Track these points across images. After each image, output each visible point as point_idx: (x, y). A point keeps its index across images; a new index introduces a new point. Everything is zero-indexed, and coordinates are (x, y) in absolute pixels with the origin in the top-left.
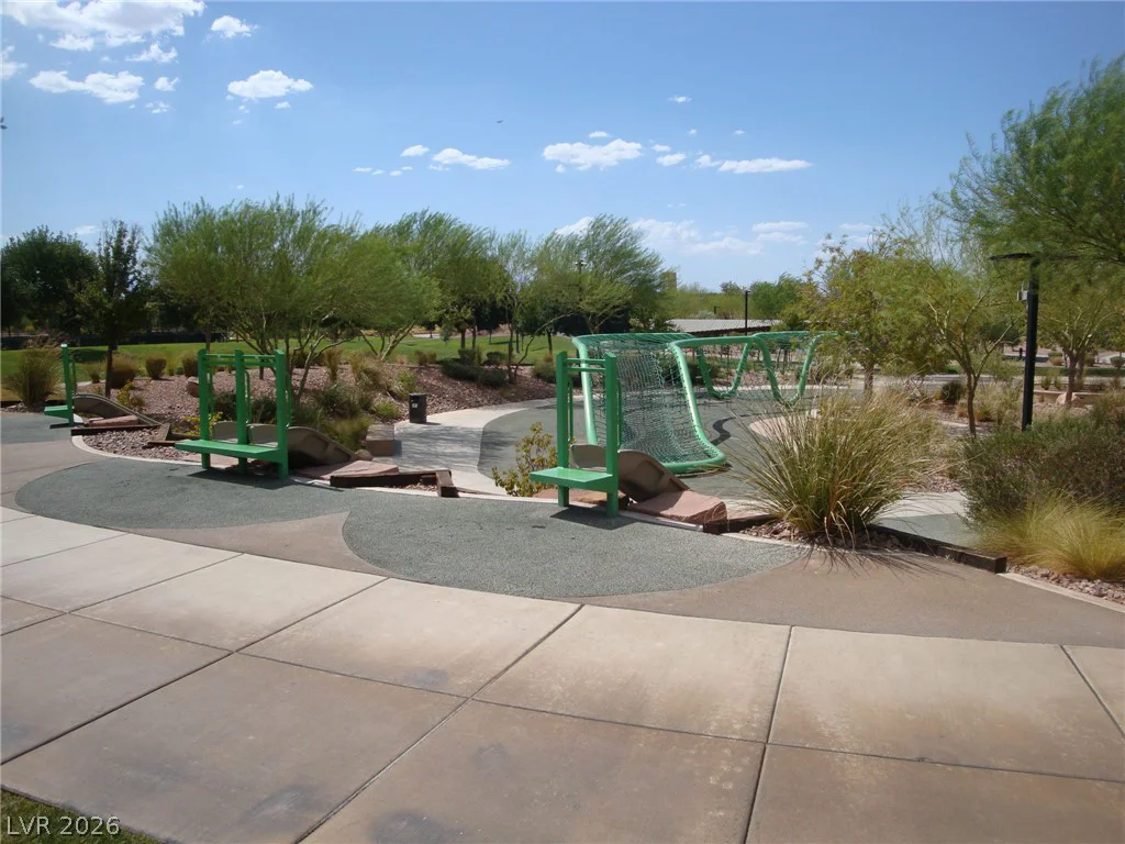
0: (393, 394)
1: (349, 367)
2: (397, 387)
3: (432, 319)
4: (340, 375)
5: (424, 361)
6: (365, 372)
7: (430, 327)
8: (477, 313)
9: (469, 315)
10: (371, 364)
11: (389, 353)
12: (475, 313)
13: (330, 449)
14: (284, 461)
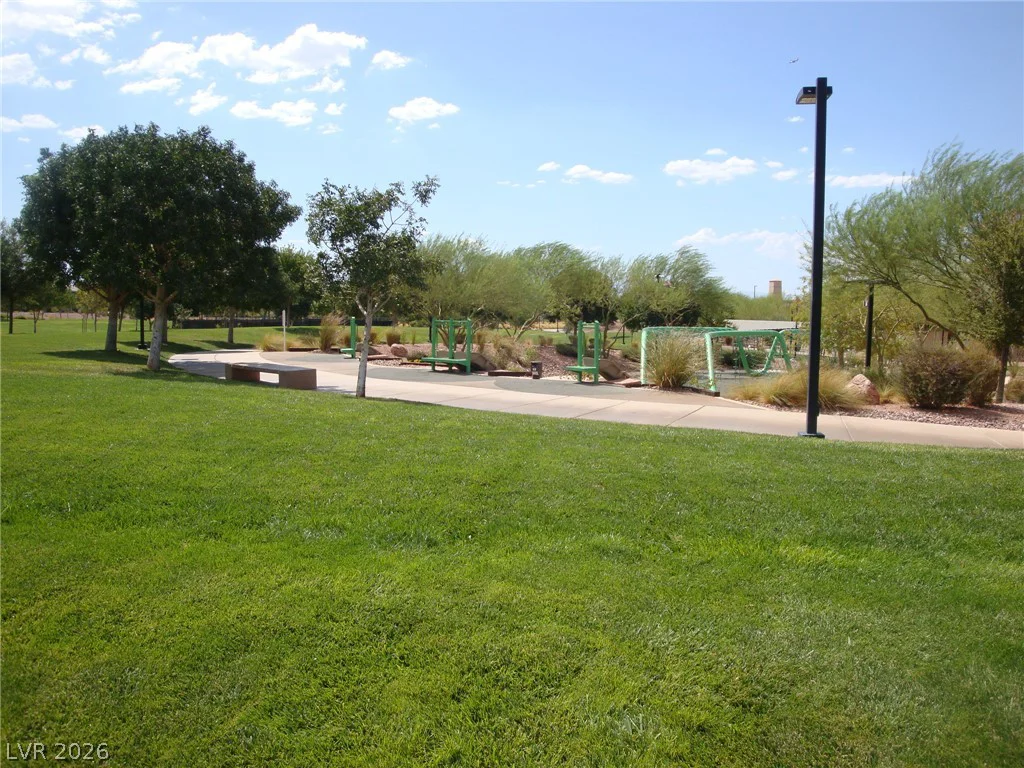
0: (521, 363)
1: (492, 344)
2: (524, 358)
3: (552, 314)
4: (486, 349)
5: (544, 343)
6: (503, 348)
7: (552, 319)
8: (584, 310)
9: (578, 311)
10: (506, 342)
11: (519, 336)
12: (582, 311)
13: (488, 364)
14: (468, 365)
